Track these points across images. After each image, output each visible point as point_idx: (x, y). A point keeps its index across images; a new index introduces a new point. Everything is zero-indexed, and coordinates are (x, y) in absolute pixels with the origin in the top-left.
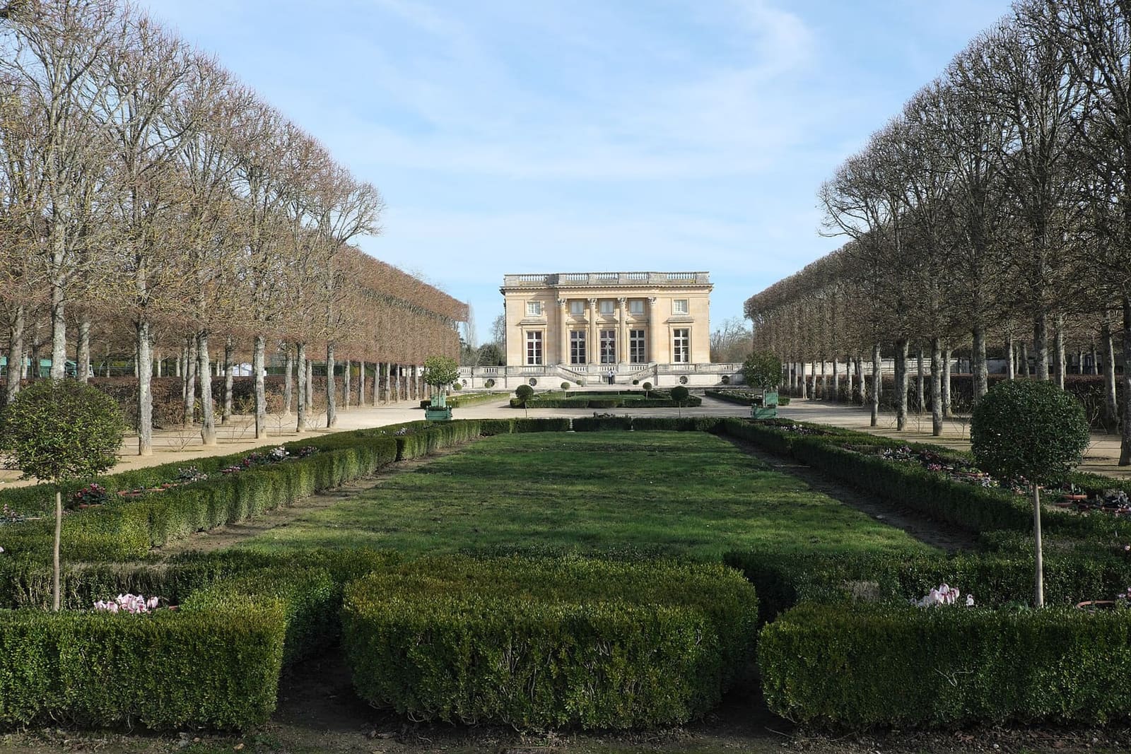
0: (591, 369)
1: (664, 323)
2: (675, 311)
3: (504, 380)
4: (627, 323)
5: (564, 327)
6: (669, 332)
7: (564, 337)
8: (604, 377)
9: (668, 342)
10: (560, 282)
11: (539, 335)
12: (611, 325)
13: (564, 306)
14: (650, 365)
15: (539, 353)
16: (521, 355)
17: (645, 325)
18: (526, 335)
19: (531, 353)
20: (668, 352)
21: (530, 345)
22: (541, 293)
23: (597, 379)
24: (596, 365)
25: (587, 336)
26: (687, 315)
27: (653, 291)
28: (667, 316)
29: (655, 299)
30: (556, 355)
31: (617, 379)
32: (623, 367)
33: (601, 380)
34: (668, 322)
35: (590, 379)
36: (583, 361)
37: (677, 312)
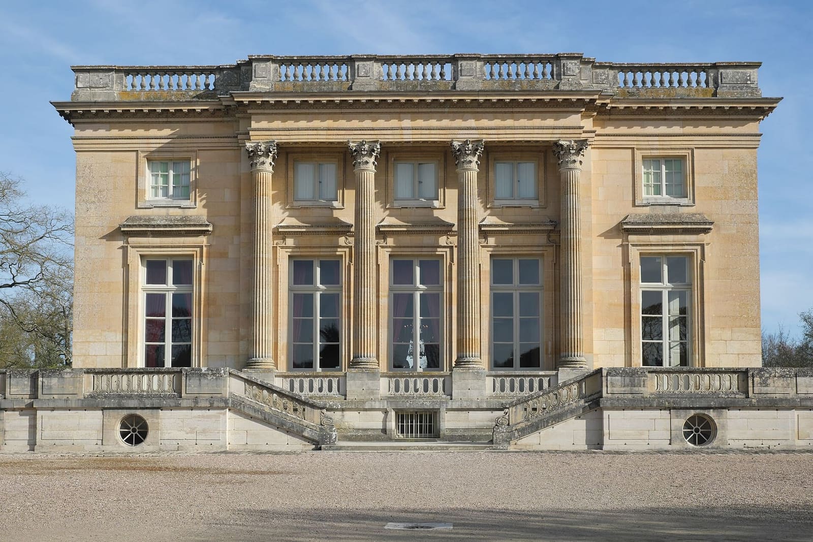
0: (356, 386)
1: (608, 235)
2: (645, 195)
3: (25, 421)
4: (484, 234)
5: (266, 243)
6: (626, 263)
7: (265, 274)
8: (401, 416)
9: (620, 300)
10: (256, 85)
11: (184, 270)
12: (427, 240)
13: (266, 169)
14: (565, 375)
15: (182, 330)
16: (119, 337)
17: (542, 239)
18: (141, 273)
19: (155, 330)
20: (620, 333)
21: (155, 303)
22: (194, 129)
23: (374, 421)
24: (373, 374)
25: (347, 273)
26: (687, 210)
27: (575, 119)
28: (621, 210)
29: (582, 145)
30: (238, 339)
31: (448, 422)
32: (471, 382)
33: (392, 424)
34: (623, 230)
35: (353, 420)
36: (331, 358)
37: (653, 197)
